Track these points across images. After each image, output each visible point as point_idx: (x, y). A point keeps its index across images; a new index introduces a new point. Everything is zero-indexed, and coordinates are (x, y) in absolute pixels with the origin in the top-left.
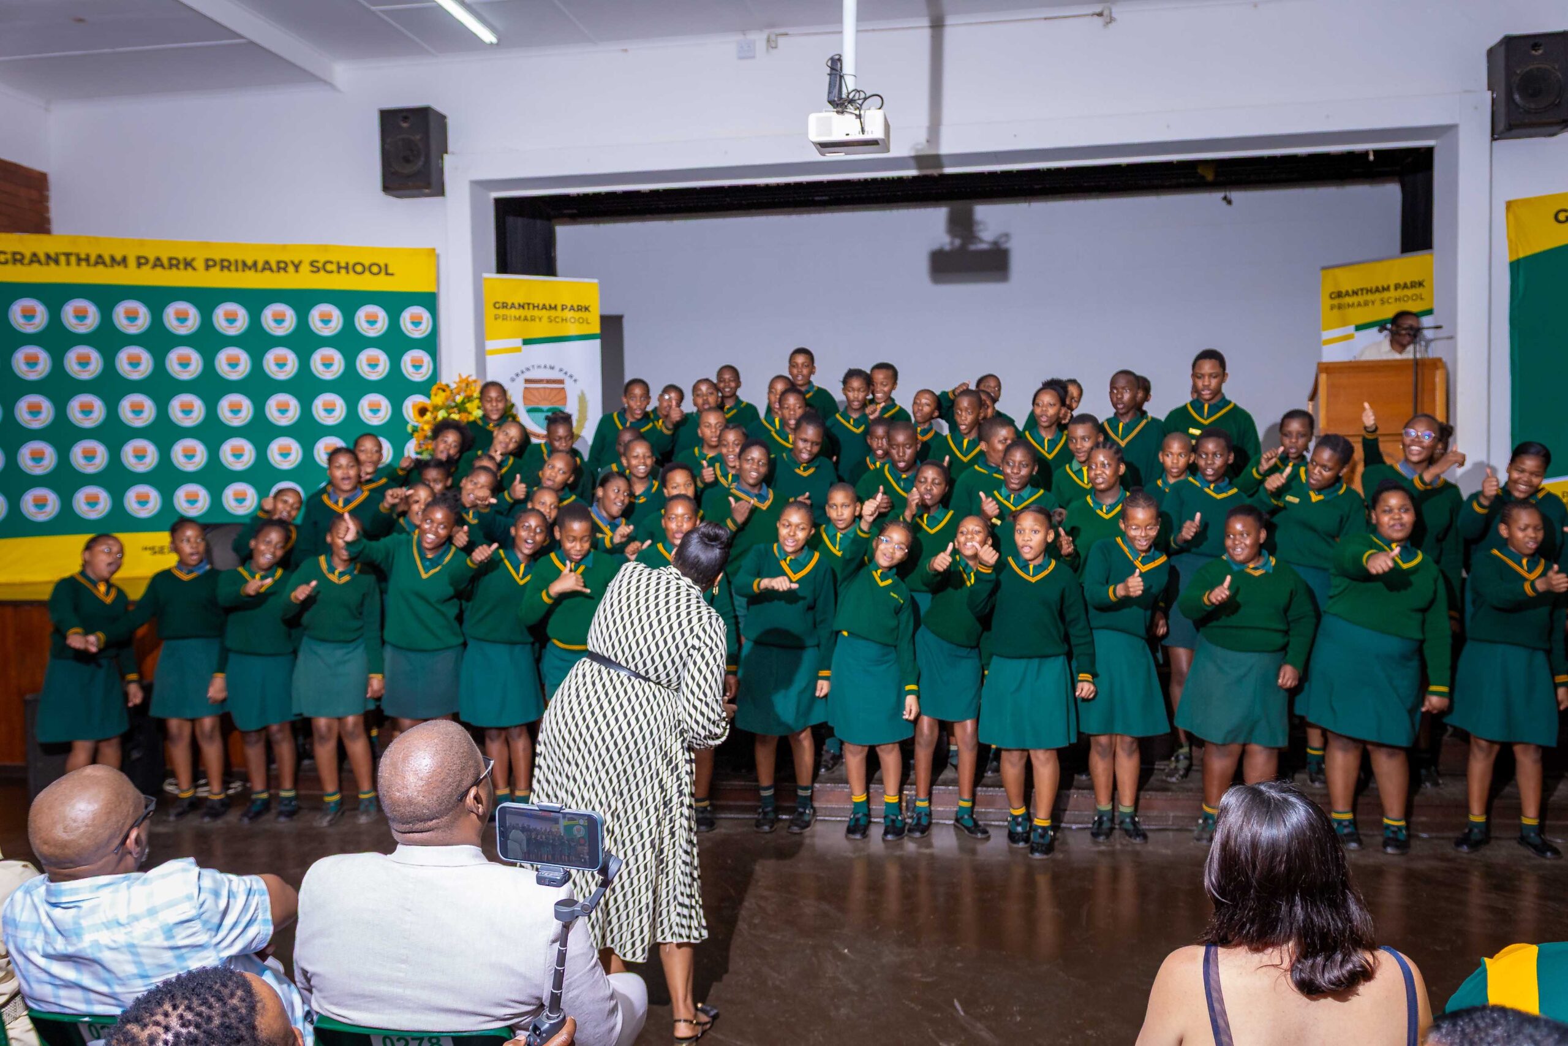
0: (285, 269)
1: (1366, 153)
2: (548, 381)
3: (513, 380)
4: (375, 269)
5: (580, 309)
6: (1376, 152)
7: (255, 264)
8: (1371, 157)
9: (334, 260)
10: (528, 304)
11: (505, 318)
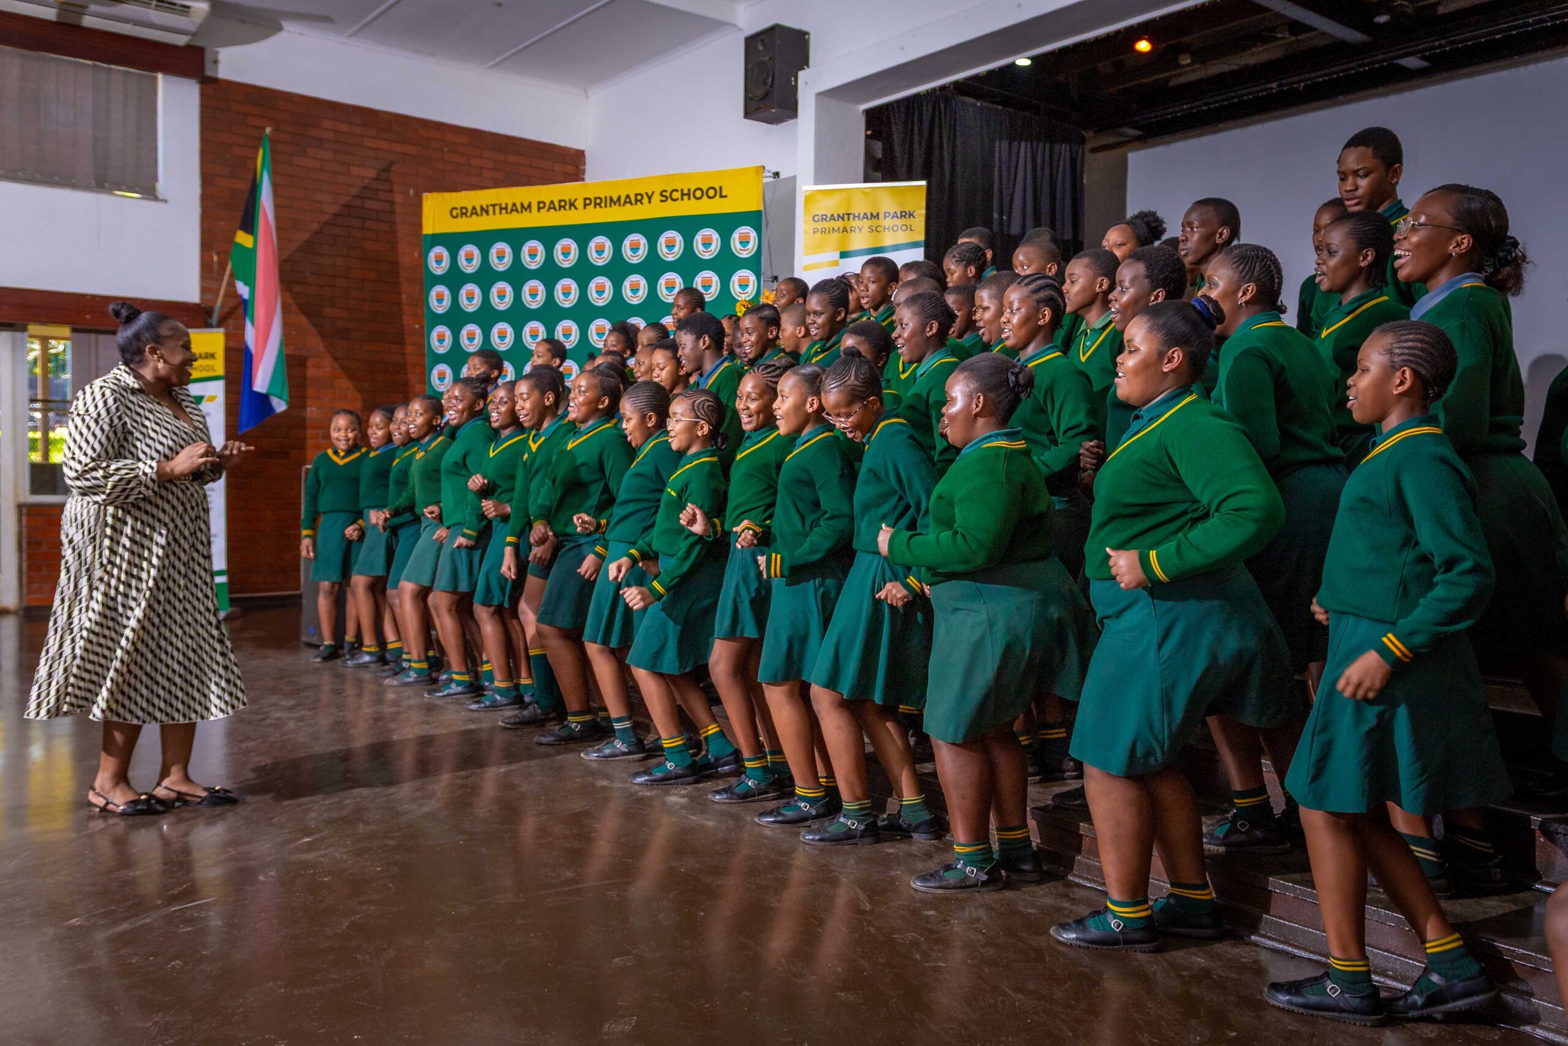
0: (641, 201)
4: (711, 193)
5: (903, 215)
7: (619, 198)
9: (679, 189)
10: (849, 214)
11: (823, 231)
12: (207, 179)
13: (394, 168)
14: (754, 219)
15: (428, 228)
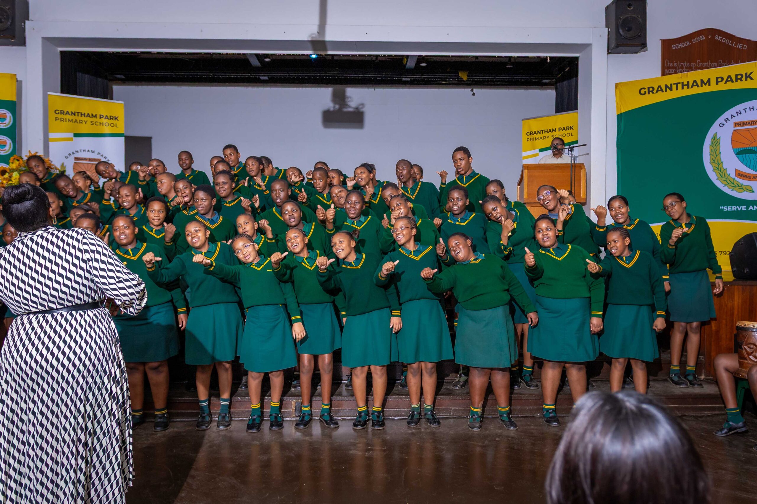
1: (546, 58)
2: (90, 160)
3: (67, 157)
5: (111, 118)
6: (551, 58)
8: (549, 61)
10: (78, 113)
11: (62, 120)
14: (12, 106)
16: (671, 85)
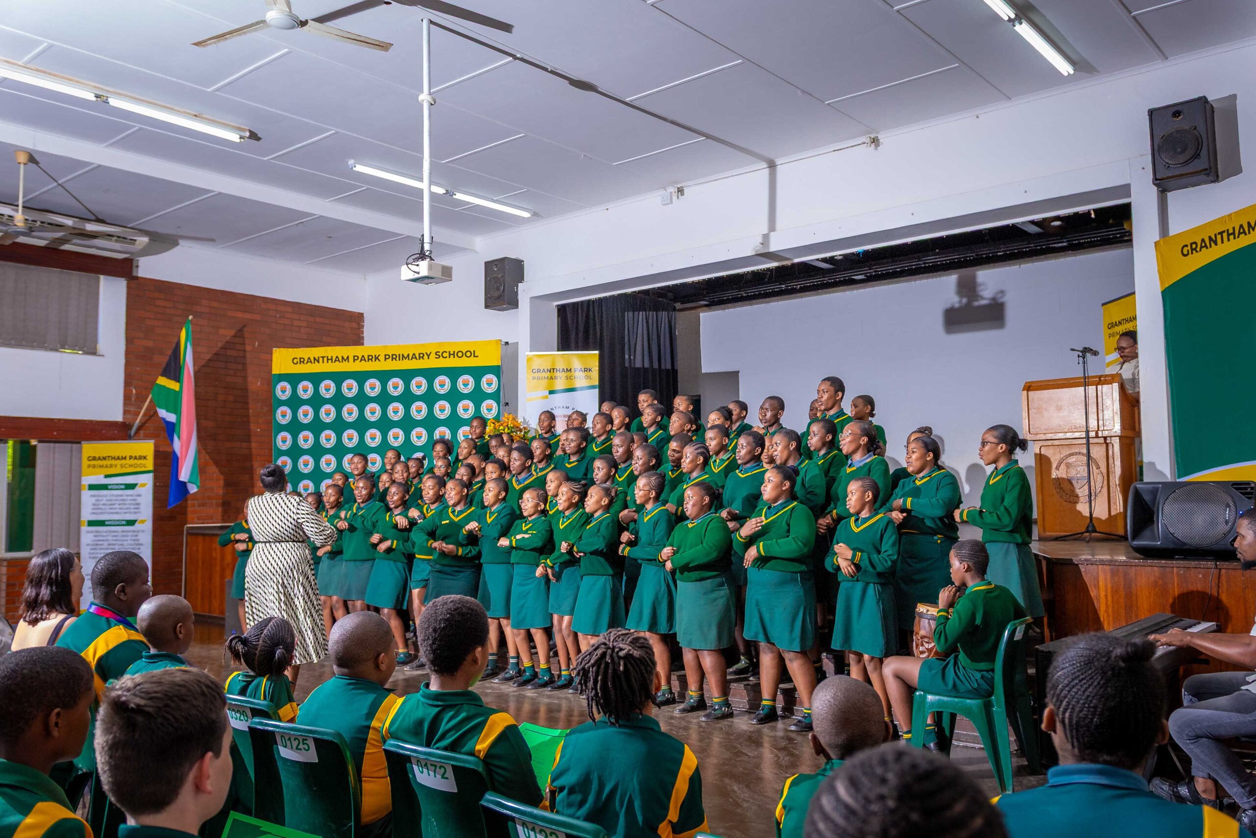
0: (423, 357)
1: (1089, 212)
4: (468, 354)
5: (585, 370)
6: (1095, 210)
7: (408, 355)
8: (1093, 216)
9: (447, 351)
10: (553, 369)
11: (539, 379)
12: (129, 340)
13: (245, 329)
14: (496, 370)
15: (276, 370)
16: (1215, 235)
